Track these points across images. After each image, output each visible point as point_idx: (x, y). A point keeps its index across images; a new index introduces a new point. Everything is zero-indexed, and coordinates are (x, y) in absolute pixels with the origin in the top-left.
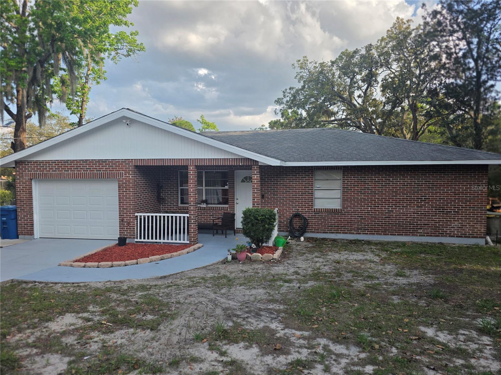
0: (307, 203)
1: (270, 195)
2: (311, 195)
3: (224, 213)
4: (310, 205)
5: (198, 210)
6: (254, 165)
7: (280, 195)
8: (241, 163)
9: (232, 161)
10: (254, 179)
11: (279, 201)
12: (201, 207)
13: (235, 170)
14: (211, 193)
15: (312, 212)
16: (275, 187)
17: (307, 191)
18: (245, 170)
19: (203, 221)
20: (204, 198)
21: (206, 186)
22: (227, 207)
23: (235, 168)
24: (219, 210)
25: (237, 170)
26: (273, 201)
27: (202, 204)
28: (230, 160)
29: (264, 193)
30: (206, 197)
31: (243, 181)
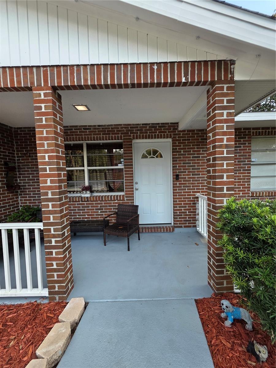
0: (241, 185)
1: (188, 175)
2: (248, 173)
3: (119, 205)
4: (246, 188)
5: (79, 201)
6: (220, 81)
7: (202, 174)
8: (186, 75)
9: (159, 70)
10: (221, 121)
11: (201, 183)
12: (82, 198)
13: (134, 138)
14: (97, 177)
15: (249, 196)
16: (195, 163)
17: (242, 167)
18: (149, 138)
19: (86, 218)
20: (87, 184)
21: (88, 166)
22: (123, 196)
23: (134, 136)
24: (111, 200)
25: (137, 138)
26: (192, 184)
27: (84, 192)
28: (152, 70)
29: (179, 172)
30: (89, 183)
31: (144, 157)
